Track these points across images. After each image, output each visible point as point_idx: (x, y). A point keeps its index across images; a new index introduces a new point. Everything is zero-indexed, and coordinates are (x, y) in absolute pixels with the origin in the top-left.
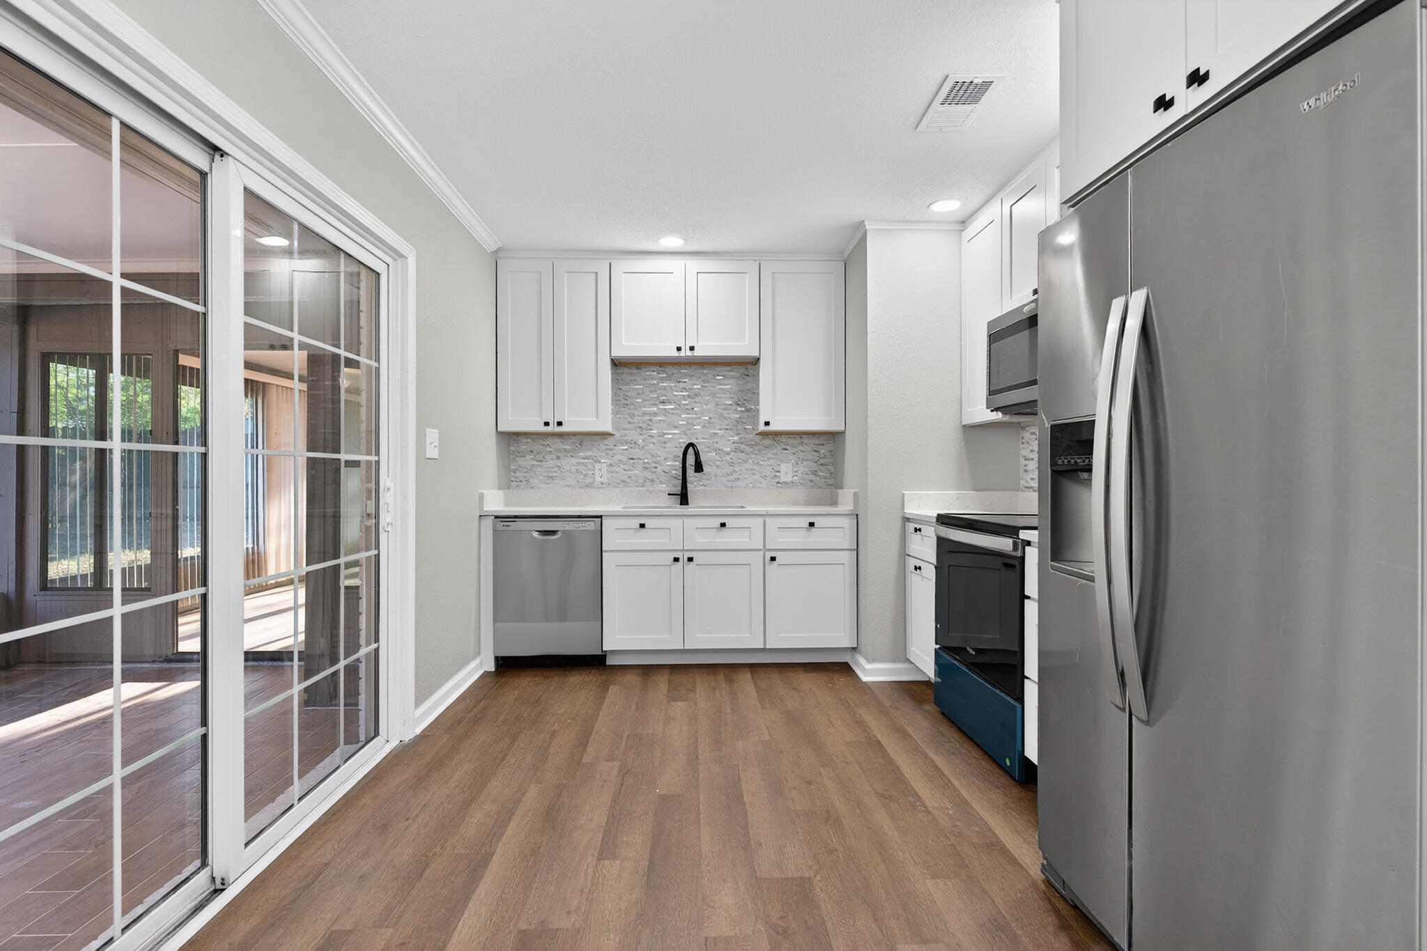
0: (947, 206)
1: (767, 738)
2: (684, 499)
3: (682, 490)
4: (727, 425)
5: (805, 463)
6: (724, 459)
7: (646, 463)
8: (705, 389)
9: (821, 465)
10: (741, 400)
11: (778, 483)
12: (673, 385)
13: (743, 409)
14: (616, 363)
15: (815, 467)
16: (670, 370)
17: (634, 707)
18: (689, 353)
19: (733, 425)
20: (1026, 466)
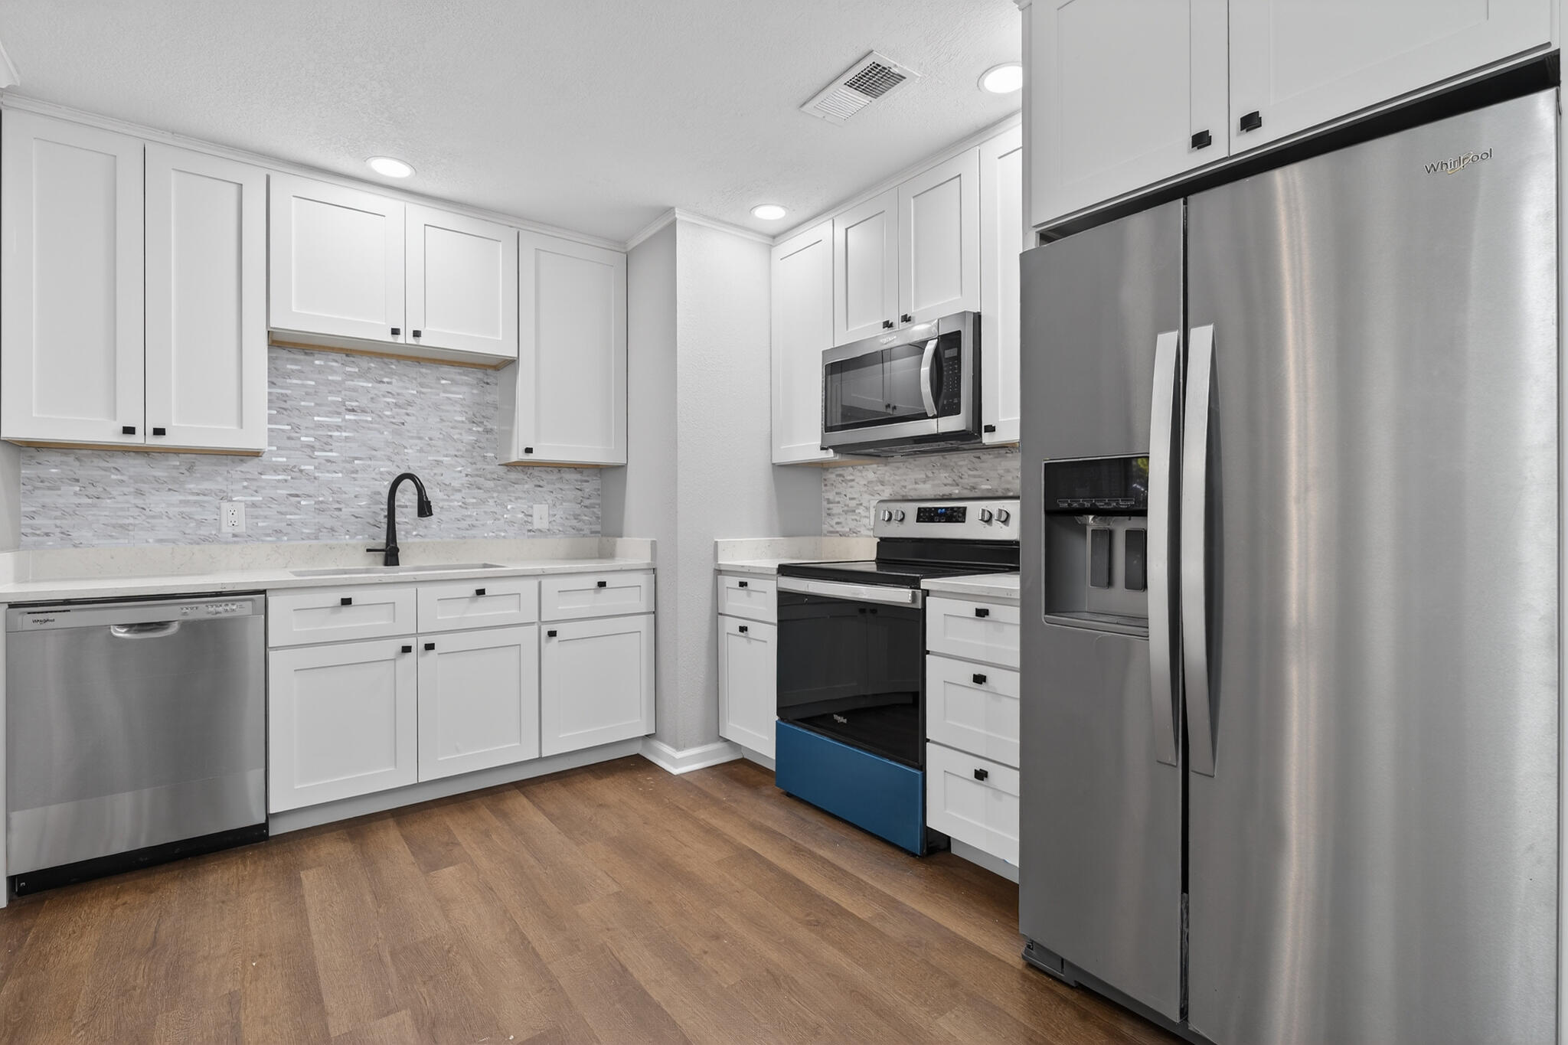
0: (771, 214)
1: (615, 888)
2: (391, 555)
3: (387, 544)
4: (458, 450)
5: (564, 504)
6: (452, 497)
7: (322, 502)
8: (422, 396)
9: (585, 507)
10: (478, 415)
11: (529, 531)
12: (370, 385)
13: (480, 429)
14: (279, 342)
15: (577, 509)
16: (365, 363)
17: (368, 898)
18: (411, 340)
19: (467, 451)
20: (829, 509)
